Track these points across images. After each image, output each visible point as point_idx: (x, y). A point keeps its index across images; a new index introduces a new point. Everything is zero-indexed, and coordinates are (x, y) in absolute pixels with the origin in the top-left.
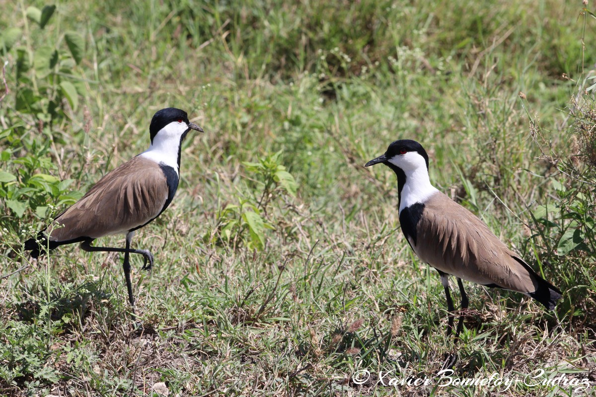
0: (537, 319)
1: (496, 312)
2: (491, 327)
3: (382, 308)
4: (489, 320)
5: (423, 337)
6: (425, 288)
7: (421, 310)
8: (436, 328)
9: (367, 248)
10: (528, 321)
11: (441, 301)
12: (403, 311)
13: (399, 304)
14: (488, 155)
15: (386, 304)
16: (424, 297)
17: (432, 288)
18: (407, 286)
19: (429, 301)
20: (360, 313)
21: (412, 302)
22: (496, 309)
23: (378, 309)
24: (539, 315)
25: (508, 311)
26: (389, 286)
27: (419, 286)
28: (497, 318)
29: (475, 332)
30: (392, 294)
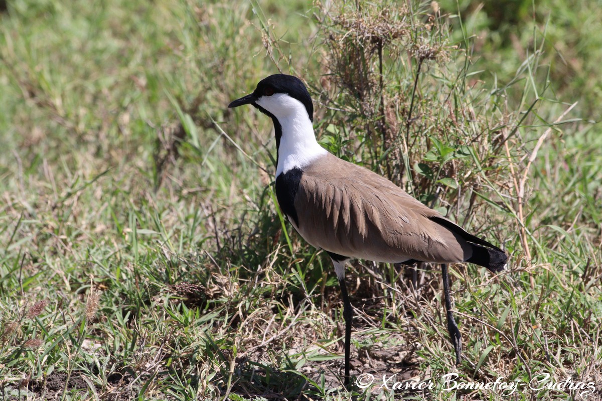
0: (279, 292)
1: (226, 285)
2: (219, 304)
3: (74, 286)
4: (216, 296)
5: (129, 322)
6: (131, 258)
7: (126, 286)
8: (147, 309)
9: (54, 208)
10: (267, 296)
11: (152, 273)
12: (102, 289)
13: (97, 280)
14: (214, 81)
15: (80, 280)
16: (130, 269)
17: (141, 257)
18: (107, 256)
19: (137, 274)
20: (43, 293)
21: (114, 277)
22: (226, 281)
23: (68, 288)
24: (281, 287)
25: (241, 283)
26: (84, 258)
27: (125, 256)
28: (226, 293)
29: (198, 312)
30: (87, 267)
